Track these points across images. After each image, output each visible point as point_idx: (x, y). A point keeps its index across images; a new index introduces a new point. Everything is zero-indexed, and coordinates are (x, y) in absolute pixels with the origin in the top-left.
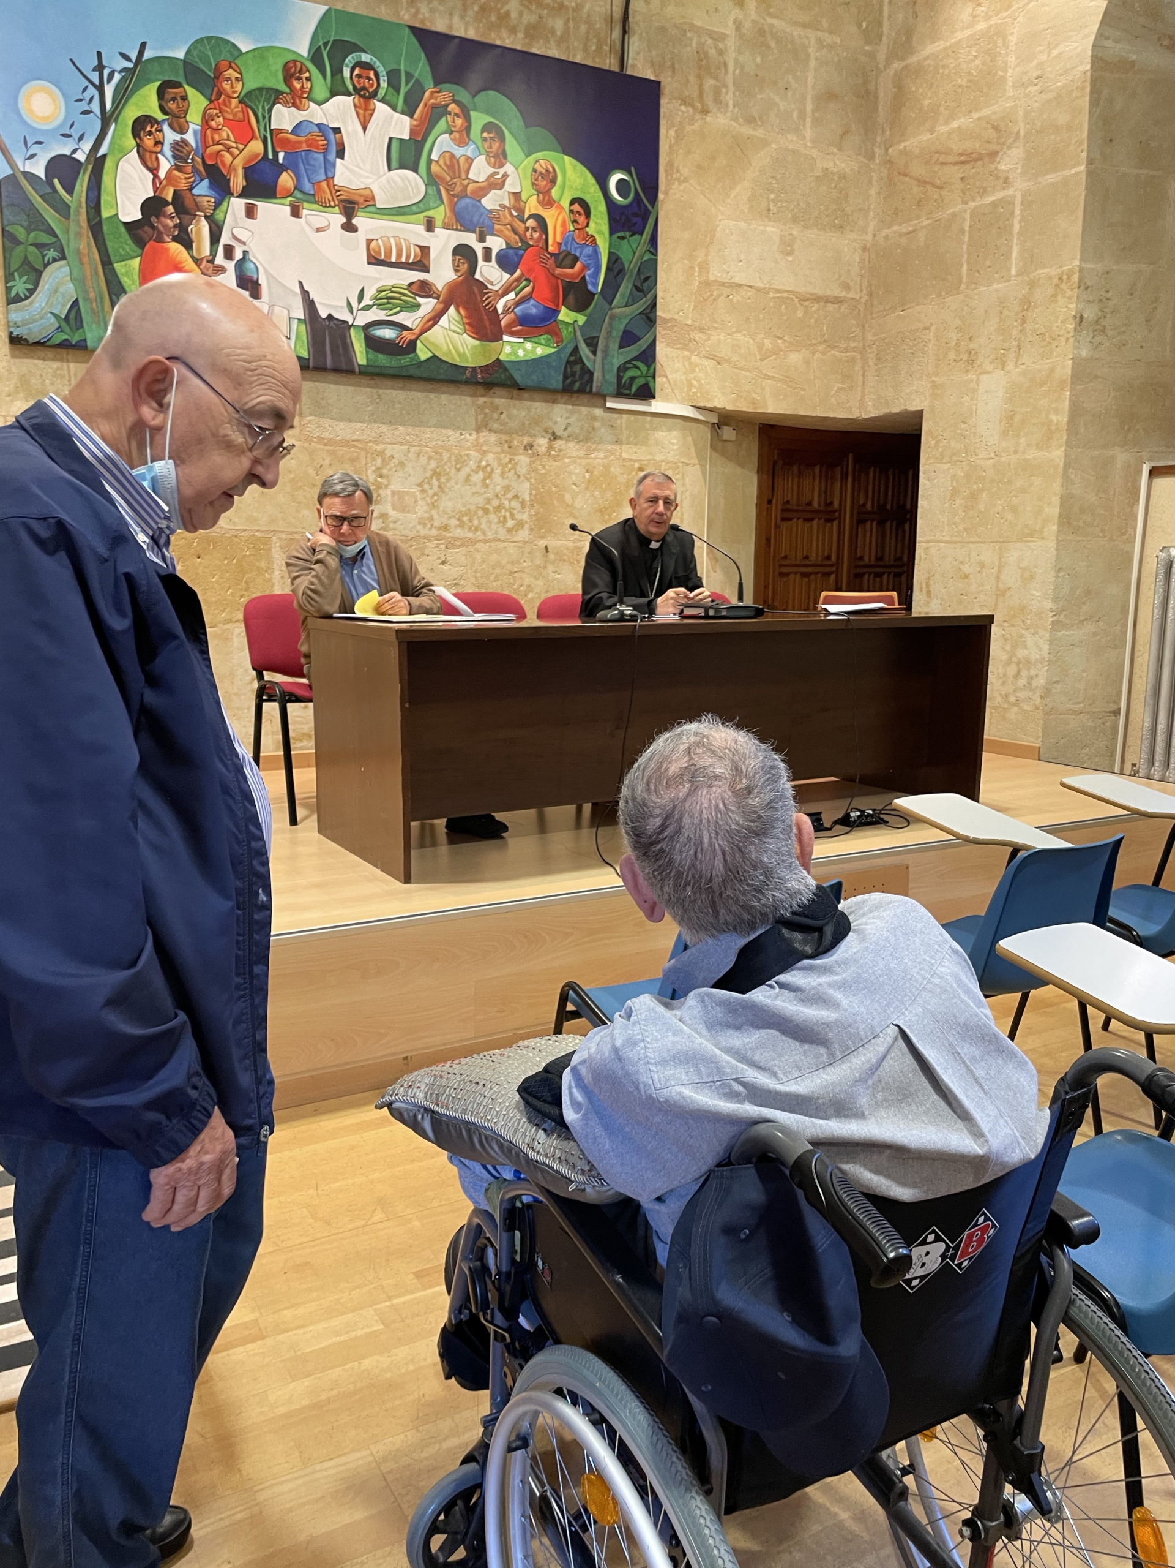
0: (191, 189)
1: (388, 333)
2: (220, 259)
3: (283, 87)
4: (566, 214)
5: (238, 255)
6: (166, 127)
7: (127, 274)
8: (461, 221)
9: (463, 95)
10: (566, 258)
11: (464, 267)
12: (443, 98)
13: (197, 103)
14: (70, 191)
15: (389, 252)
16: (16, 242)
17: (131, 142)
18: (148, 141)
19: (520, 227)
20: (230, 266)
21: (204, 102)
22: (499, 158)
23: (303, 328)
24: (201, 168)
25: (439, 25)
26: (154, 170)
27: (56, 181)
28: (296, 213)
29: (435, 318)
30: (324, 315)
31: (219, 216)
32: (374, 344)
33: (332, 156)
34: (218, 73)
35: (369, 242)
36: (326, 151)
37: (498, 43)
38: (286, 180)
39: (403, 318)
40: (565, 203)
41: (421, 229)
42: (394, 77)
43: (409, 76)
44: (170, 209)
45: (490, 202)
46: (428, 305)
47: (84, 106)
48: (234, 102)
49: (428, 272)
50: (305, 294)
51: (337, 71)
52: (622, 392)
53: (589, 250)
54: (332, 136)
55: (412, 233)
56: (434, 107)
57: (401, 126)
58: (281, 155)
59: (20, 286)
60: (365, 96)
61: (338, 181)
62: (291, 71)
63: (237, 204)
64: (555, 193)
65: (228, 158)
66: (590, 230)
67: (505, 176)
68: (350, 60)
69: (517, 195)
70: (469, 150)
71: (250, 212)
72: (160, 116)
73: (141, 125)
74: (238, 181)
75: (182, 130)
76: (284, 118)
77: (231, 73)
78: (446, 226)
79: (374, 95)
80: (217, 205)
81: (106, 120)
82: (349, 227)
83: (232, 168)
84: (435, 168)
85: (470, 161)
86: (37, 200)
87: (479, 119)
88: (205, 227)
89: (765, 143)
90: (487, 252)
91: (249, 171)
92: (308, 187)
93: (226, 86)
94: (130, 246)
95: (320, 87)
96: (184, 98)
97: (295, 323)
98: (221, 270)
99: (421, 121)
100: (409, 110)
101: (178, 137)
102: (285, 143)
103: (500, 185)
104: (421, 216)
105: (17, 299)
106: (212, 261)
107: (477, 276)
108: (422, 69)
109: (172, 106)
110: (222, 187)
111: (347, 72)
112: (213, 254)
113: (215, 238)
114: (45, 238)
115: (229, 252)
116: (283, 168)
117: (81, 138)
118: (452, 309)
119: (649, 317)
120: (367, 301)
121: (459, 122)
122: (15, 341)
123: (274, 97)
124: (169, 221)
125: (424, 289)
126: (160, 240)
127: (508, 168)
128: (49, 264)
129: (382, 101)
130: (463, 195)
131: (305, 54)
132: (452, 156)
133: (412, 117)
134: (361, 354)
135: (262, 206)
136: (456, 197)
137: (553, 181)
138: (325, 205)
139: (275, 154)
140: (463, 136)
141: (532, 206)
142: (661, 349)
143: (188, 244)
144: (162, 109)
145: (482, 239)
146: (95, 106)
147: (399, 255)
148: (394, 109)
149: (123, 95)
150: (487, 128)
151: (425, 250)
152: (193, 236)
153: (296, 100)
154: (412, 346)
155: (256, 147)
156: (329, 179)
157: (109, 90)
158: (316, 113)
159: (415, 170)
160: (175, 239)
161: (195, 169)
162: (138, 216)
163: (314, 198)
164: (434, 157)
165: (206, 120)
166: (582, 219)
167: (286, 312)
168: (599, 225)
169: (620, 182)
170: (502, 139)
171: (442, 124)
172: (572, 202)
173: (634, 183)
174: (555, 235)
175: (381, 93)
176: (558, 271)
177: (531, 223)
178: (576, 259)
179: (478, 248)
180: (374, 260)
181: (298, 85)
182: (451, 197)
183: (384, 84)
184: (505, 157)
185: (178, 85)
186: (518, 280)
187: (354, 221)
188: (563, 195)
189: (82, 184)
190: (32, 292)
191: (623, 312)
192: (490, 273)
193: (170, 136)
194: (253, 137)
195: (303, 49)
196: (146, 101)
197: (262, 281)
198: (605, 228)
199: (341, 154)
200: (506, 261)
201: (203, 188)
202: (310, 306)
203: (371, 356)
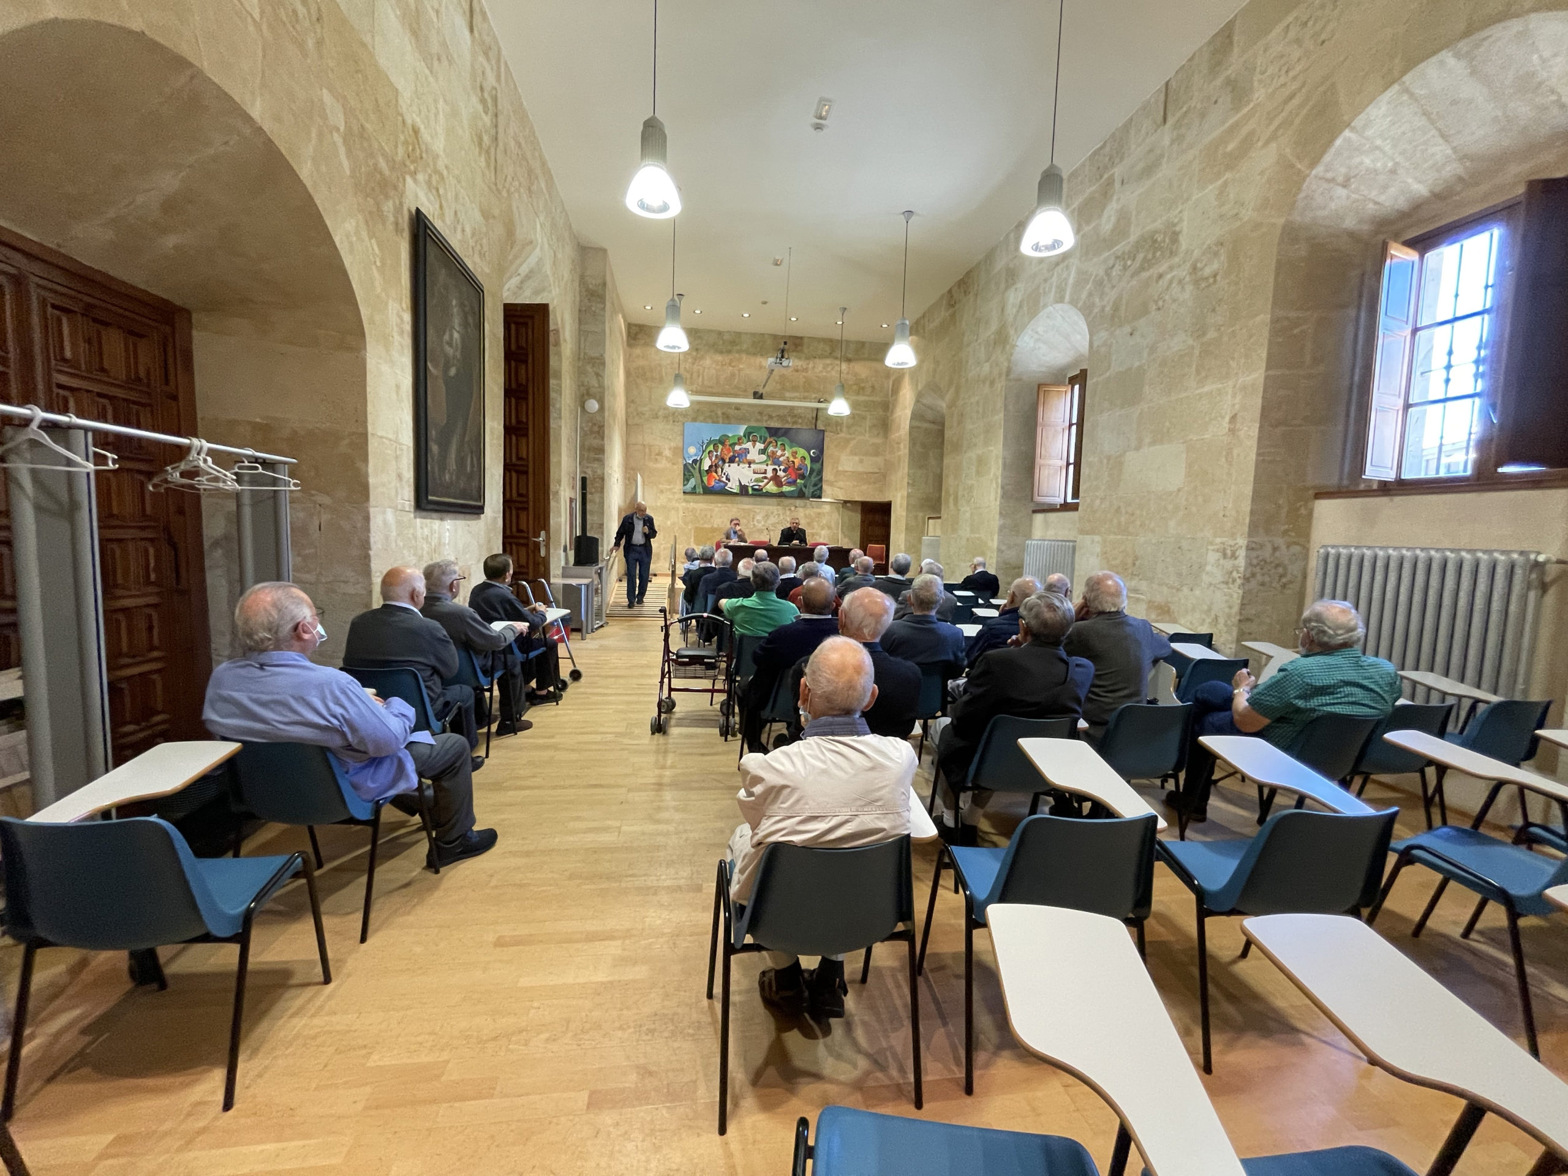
0: (719, 463)
1: (757, 487)
3: (737, 441)
4: (800, 460)
6: (714, 452)
8: (774, 463)
9: (776, 439)
10: (799, 469)
11: (775, 473)
12: (771, 440)
14: (696, 465)
16: (685, 473)
17: (708, 455)
18: (711, 454)
19: (788, 463)
21: (722, 447)
22: (784, 450)
23: (739, 487)
24: (721, 459)
25: (771, 425)
26: (711, 460)
27: (693, 464)
28: (739, 465)
29: (768, 483)
30: (743, 484)
32: (753, 489)
34: (725, 441)
35: (754, 469)
36: (746, 453)
37: (785, 427)
38: (737, 459)
39: (760, 484)
41: (766, 466)
42: (761, 437)
43: (764, 436)
44: (714, 467)
45: (781, 459)
46: (766, 481)
47: (699, 450)
48: (728, 445)
49: (767, 474)
50: (740, 481)
51: (749, 437)
52: (814, 496)
53: (806, 467)
54: (747, 450)
56: (769, 442)
58: (736, 455)
60: (754, 441)
61: (748, 458)
62: (739, 438)
64: (797, 456)
65: (726, 456)
66: (806, 463)
67: (785, 453)
68: (752, 434)
69: (788, 457)
70: (777, 449)
73: (710, 451)
74: (727, 460)
75: (717, 452)
77: (727, 440)
78: (771, 465)
79: (757, 441)
80: (723, 465)
83: (726, 458)
84: (769, 453)
85: (777, 451)
86: (690, 467)
87: (779, 443)
88: (721, 470)
90: (780, 470)
91: (730, 458)
92: (742, 460)
93: (726, 443)
95: (745, 440)
96: (718, 446)
98: (723, 477)
99: (767, 445)
100: (764, 443)
101: (716, 454)
102: (737, 452)
103: (784, 455)
104: (766, 463)
105: (685, 484)
107: (778, 474)
108: (767, 435)
109: (716, 447)
110: (724, 462)
111: (751, 437)
112: (722, 474)
113: (723, 472)
114: (691, 475)
116: (737, 457)
117: (698, 454)
118: (771, 481)
119: (821, 480)
120: (753, 481)
121: (775, 444)
122: (684, 492)
123: (735, 444)
124: (714, 469)
125: (765, 478)
126: (712, 473)
128: (691, 479)
132: (773, 451)
134: (751, 492)
136: (774, 459)
137: (797, 453)
138: (745, 463)
140: (776, 446)
141: (791, 459)
142: (824, 487)
143: (717, 473)
144: (714, 449)
145: (779, 466)
146: (701, 448)
147: (760, 472)
148: (761, 443)
150: (781, 444)
151: (766, 470)
153: (740, 444)
154: (762, 489)
155: (732, 454)
156: (746, 458)
157: (704, 446)
158: (744, 446)
159: (765, 454)
160: (715, 473)
161: (719, 459)
162: (708, 469)
163: (743, 462)
164: (769, 451)
165: (722, 450)
166: (804, 461)
168: (808, 462)
169: (814, 452)
170: (784, 446)
171: (771, 445)
172: (801, 457)
173: (818, 451)
174: (797, 465)
176: (798, 472)
177: (791, 462)
178: (802, 469)
179: (778, 469)
180: (754, 472)
181: (740, 441)
182: (772, 459)
183: (759, 438)
185: (717, 444)
186: (788, 474)
187: (751, 466)
188: (799, 456)
190: (688, 483)
191: (814, 479)
192: (781, 474)
194: (731, 451)
195: (742, 434)
198: (810, 463)
199: (749, 453)
200: (784, 471)
201: (721, 462)
203: (753, 492)
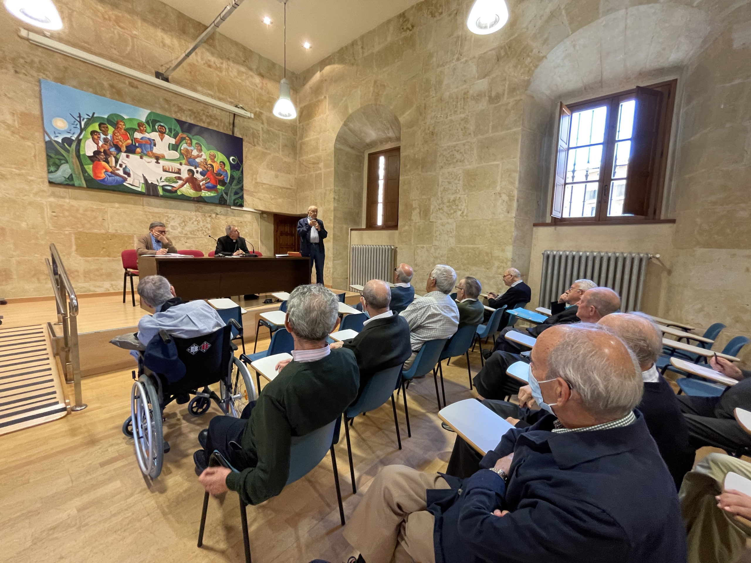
0: (109, 150)
1: (169, 188)
2: (118, 167)
3: (137, 128)
4: (218, 165)
5: (124, 166)
6: (101, 134)
7: (89, 168)
8: (189, 163)
9: (190, 136)
10: (219, 174)
11: (191, 174)
12: (184, 136)
13: (111, 129)
14: (70, 146)
15: (169, 169)
16: (51, 157)
17: (90, 136)
18: (96, 137)
19: (206, 166)
20: (121, 169)
21: (113, 129)
22: (200, 150)
23: (144, 185)
24: (112, 144)
25: (183, 119)
26: (97, 144)
27: (65, 144)
28: (141, 158)
29: (183, 185)
30: (150, 182)
31: (118, 156)
32: (164, 190)
33: (152, 145)
34: (118, 123)
35: (163, 167)
36: (150, 144)
37: (200, 125)
38: (138, 150)
39: (173, 185)
40: (218, 162)
41: (179, 165)
42: (170, 130)
43: (175, 130)
44: (103, 154)
45: (198, 160)
46: (180, 182)
47: (75, 126)
48: (123, 130)
49: (180, 174)
50: (144, 177)
51: (154, 126)
52: (235, 205)
53: (225, 173)
54: (152, 141)
55: (176, 166)
56: (182, 138)
57: (173, 141)
58: (137, 144)
59: (52, 169)
60: (162, 133)
61: (154, 151)
62: (140, 125)
63: (123, 155)
64: (216, 160)
65: (121, 143)
66: (226, 168)
67: (202, 155)
68: (158, 124)
69: (205, 159)
70: (192, 148)
71: (128, 157)
72: (99, 131)
73: (93, 133)
74: (124, 149)
75: (106, 135)
76: (138, 135)
77: (121, 123)
78: (185, 165)
79: (165, 133)
80: (117, 154)
81: (82, 130)
82: (157, 162)
83: (121, 146)
84: (182, 151)
85: (192, 151)
86: (58, 148)
87: (194, 142)
88: (113, 159)
89: (270, 154)
90: (197, 172)
91: (127, 147)
92: (145, 152)
93: (120, 126)
94: (89, 161)
95: (149, 129)
96: (107, 127)
97: (141, 184)
98: (118, 170)
99: (178, 140)
100: (175, 137)
101: (105, 137)
102: (138, 142)
103: (201, 156)
104: (179, 162)
105: (52, 172)
106: (115, 167)
107: (195, 176)
108: (178, 128)
109: (103, 129)
110: (119, 149)
111: (156, 127)
112: (116, 165)
113: (117, 162)
114: (61, 157)
115: (121, 166)
116: (138, 147)
117: (74, 134)
118: (187, 184)
119: (241, 189)
120: (163, 180)
121: (189, 142)
122: (50, 183)
123: (135, 130)
124: (102, 156)
125: (180, 178)
126: (99, 161)
127: (203, 153)
128: (62, 164)
129: (167, 134)
130: (190, 158)
131: (144, 121)
132: (187, 149)
133: (175, 138)
134: (161, 192)
135: (131, 155)
136: (188, 159)
137: (215, 157)
138: (150, 157)
139: (135, 144)
140: (191, 144)
141: (209, 162)
142: (245, 196)
143: (108, 163)
144: (100, 129)
145: (196, 168)
146: (78, 126)
147: (172, 170)
148: (170, 137)
149: (87, 124)
150: (197, 143)
151: (180, 170)
152: (110, 161)
153: (141, 132)
154: (176, 191)
155: (130, 141)
156: (151, 151)
157: (83, 123)
158: (147, 135)
159: (177, 151)
160: (104, 161)
161: (110, 145)
162: (92, 154)
163: (147, 155)
164: (182, 148)
165: (114, 134)
166: (223, 166)
167: (138, 181)
168: (228, 168)
169: (233, 159)
170: (201, 146)
171: (184, 141)
172: (220, 162)
173: (236, 159)
174: (216, 169)
175: (167, 133)
176: (217, 177)
177: (209, 166)
178: (221, 175)
179: (195, 170)
180: (165, 170)
181: (142, 128)
182: (187, 158)
183: (167, 131)
184: (202, 150)
185: (105, 124)
186: (206, 178)
187: (159, 161)
189: (74, 145)
190: (56, 171)
191: (235, 187)
192: (198, 176)
193: (102, 136)
194: (129, 139)
195: (144, 120)
196: (95, 127)
197: (131, 173)
198: (229, 168)
199: (155, 145)
200: (202, 174)
201: (113, 150)
202: (146, 180)
203: (164, 193)
